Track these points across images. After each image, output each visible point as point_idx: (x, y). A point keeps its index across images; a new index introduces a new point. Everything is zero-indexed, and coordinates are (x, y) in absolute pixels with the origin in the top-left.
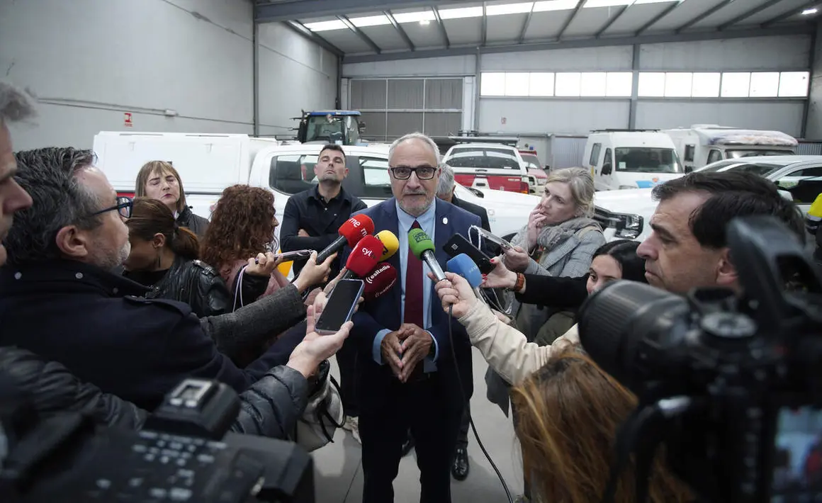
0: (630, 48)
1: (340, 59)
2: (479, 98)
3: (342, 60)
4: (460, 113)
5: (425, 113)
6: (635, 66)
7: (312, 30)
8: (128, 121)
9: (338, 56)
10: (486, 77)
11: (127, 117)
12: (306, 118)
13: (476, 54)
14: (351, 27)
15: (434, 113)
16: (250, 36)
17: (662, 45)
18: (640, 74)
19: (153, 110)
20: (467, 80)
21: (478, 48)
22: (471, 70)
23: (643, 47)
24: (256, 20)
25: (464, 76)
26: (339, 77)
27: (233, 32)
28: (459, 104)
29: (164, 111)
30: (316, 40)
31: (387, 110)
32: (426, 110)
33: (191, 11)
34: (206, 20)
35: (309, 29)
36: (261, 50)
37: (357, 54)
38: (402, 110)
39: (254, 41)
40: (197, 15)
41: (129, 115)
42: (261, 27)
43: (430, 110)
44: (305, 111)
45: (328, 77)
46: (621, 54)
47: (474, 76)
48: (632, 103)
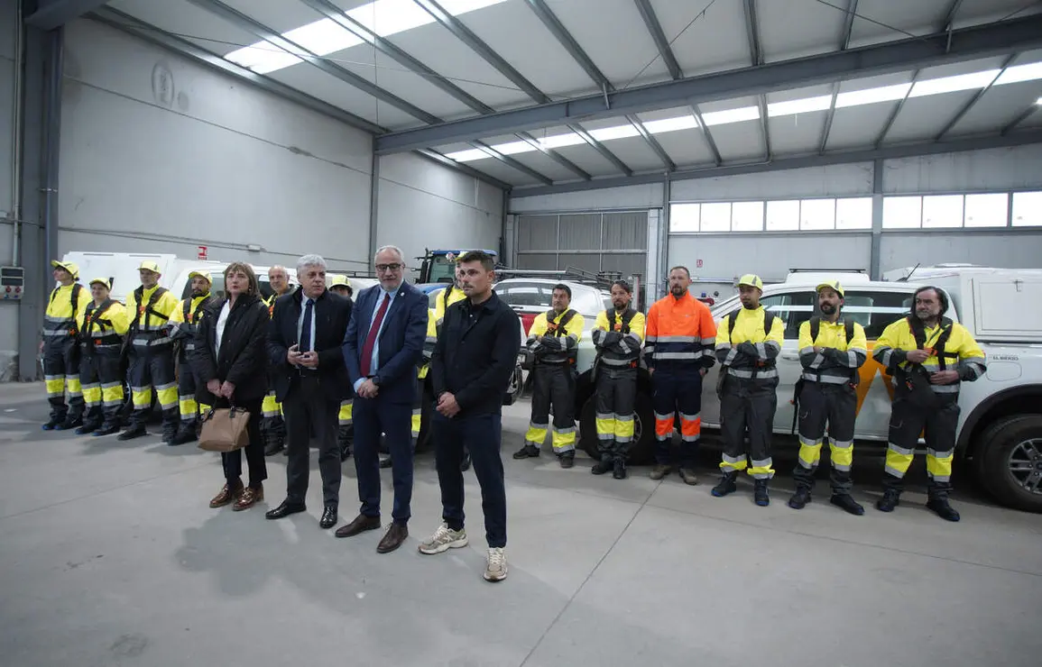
0: (870, 165)
1: (506, 193)
2: (668, 236)
3: (509, 193)
4: (645, 254)
5: (603, 254)
6: (878, 190)
7: (457, 161)
8: (203, 254)
9: (504, 190)
10: (676, 209)
11: (201, 251)
12: (430, 258)
13: (664, 181)
14: (497, 155)
15: (612, 254)
16: (368, 170)
17: (916, 159)
18: (886, 199)
19: (233, 244)
20: (652, 213)
21: (666, 174)
22: (658, 201)
23: (888, 162)
24: (376, 152)
25: (649, 209)
26: (506, 212)
27: (343, 166)
28: (644, 244)
29: (247, 246)
30: (464, 170)
31: (558, 251)
32: (604, 251)
33: (288, 146)
34: (308, 154)
35: (453, 160)
36: (382, 184)
37: (526, 187)
38: (575, 251)
39: (373, 175)
40: (296, 150)
41: (204, 248)
42: (383, 160)
43: (608, 251)
44: (429, 250)
45: (488, 214)
46: (859, 174)
47: (661, 208)
48: (876, 236)
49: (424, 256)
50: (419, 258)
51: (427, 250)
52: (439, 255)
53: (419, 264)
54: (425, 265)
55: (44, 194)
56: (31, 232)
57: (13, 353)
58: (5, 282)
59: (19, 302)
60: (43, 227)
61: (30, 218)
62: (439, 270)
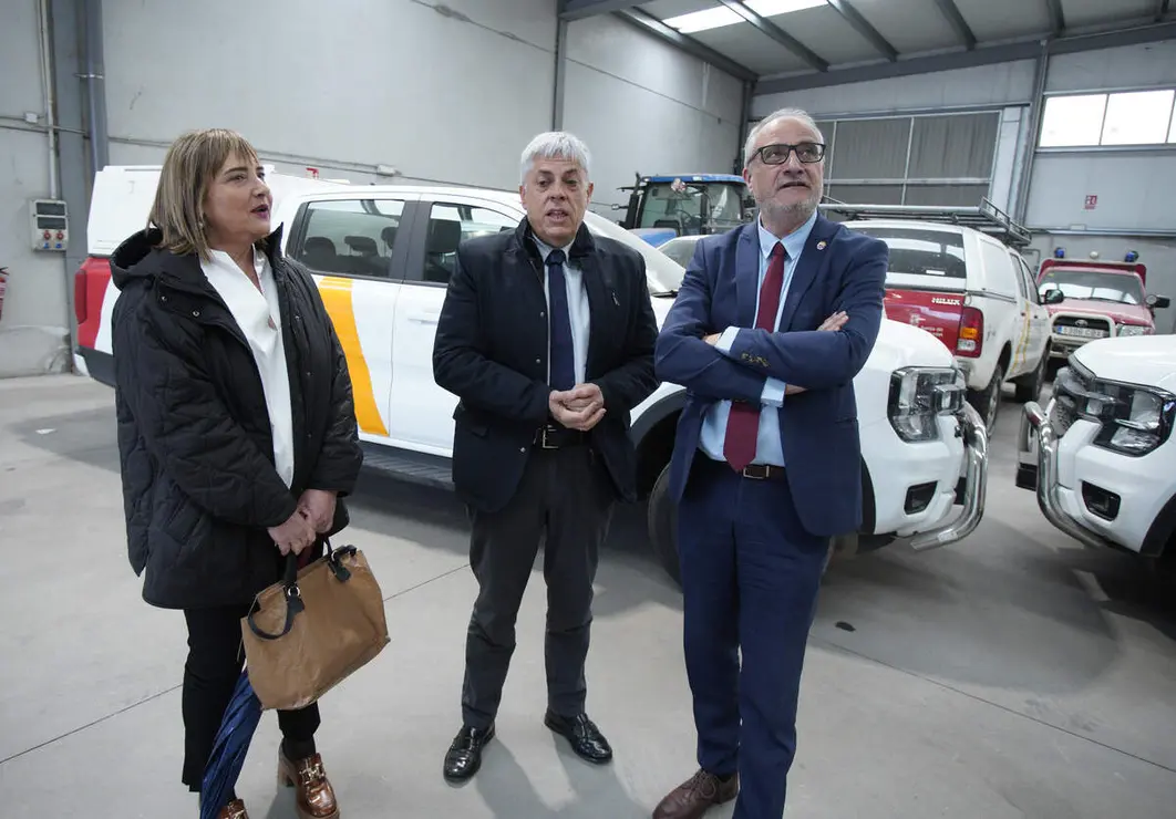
1: (748, 86)
2: (1033, 153)
3: (753, 87)
4: (988, 185)
5: (907, 185)
7: (681, 31)
9: (744, 81)
10: (1055, 106)
12: (643, 188)
13: (1037, 56)
14: (752, 18)
15: (926, 185)
16: (550, 45)
19: (356, 164)
20: (1010, 114)
21: (1044, 43)
22: (1020, 92)
24: (563, 15)
25: (1003, 107)
26: (746, 121)
27: (513, 38)
28: (985, 167)
29: (376, 168)
30: (692, 49)
32: (910, 181)
33: (434, 3)
34: (462, 18)
35: (676, 30)
36: (570, 69)
37: (781, 76)
39: (557, 53)
40: (444, 11)
41: (315, 172)
42: (572, 27)
43: (918, 180)
44: (642, 176)
45: (719, 120)
47: (1028, 105)
49: (634, 185)
50: (623, 189)
51: (638, 175)
52: (656, 185)
53: (625, 199)
54: (634, 198)
55: (85, 82)
56: (72, 143)
57: (62, 331)
58: (43, 224)
59: (63, 253)
60: (87, 137)
61: (70, 122)
62: (655, 207)
